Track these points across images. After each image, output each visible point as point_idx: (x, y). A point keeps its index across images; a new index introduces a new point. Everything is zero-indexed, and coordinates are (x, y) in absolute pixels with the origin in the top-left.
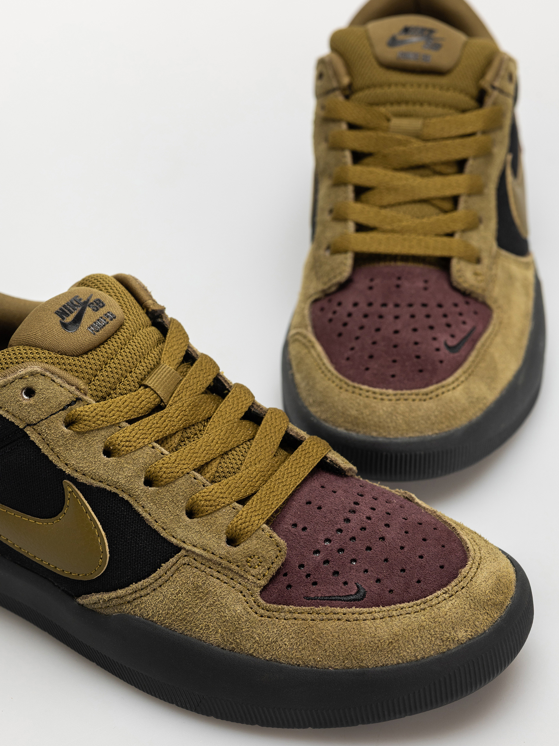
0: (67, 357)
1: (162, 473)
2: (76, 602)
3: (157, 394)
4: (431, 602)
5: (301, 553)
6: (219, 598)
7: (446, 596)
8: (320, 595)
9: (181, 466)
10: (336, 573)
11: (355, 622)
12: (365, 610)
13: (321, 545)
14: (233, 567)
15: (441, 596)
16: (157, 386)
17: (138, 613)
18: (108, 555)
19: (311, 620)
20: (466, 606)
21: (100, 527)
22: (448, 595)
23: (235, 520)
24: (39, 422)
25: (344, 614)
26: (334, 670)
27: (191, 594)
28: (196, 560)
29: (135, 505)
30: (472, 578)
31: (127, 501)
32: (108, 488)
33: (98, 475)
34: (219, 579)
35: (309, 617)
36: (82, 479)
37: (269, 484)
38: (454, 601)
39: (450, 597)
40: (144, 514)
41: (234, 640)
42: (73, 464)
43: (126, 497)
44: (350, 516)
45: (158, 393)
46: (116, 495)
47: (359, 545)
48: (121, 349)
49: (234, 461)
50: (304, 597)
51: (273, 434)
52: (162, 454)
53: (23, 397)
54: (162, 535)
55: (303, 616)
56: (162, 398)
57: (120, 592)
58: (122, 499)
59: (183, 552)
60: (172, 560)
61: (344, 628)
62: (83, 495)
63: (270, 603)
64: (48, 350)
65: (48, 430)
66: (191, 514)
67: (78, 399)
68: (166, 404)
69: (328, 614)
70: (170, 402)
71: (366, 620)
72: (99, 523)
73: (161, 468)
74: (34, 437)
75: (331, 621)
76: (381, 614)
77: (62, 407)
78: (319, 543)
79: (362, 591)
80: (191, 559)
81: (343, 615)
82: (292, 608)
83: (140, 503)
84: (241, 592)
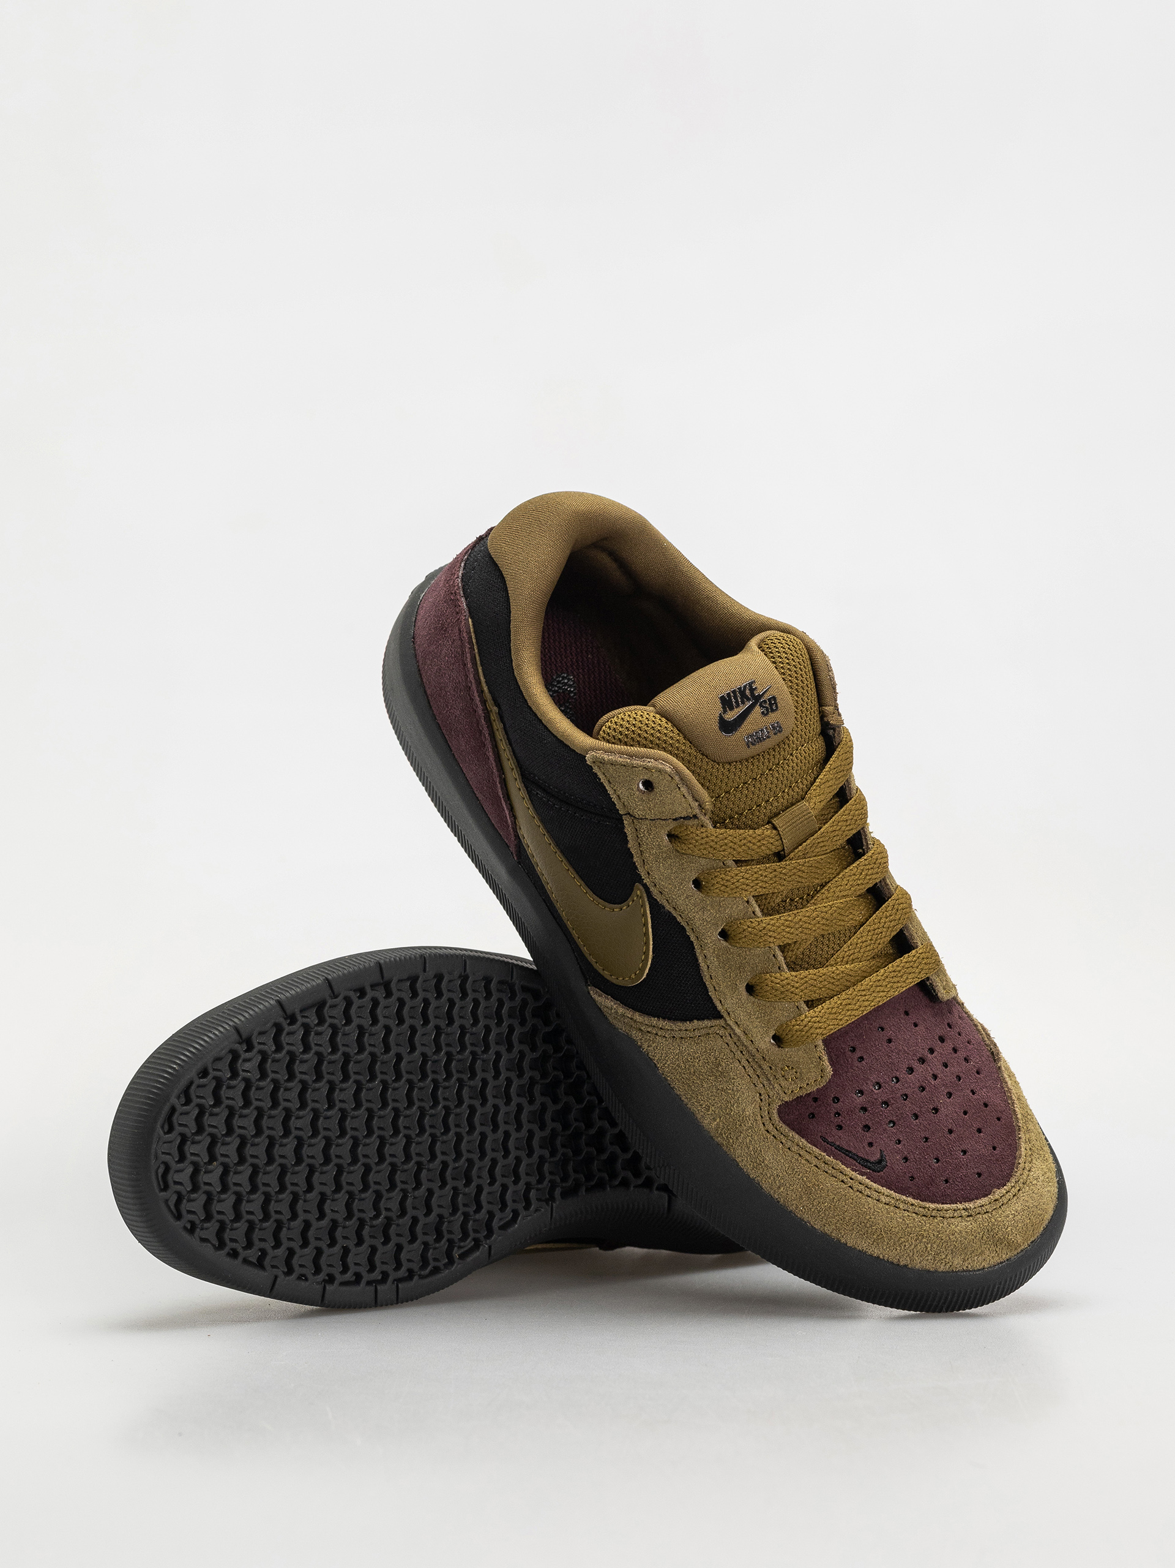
0: (707, 760)
1: (743, 936)
2: (587, 988)
3: (782, 842)
4: (945, 1212)
5: (843, 1085)
6: (735, 1088)
7: (964, 1213)
8: (838, 1143)
9: (766, 938)
10: (867, 1128)
11: (858, 1193)
12: (875, 1186)
13: (869, 1087)
14: (765, 1067)
15: (958, 1212)
16: (787, 832)
17: (645, 1046)
18: (645, 976)
19: (815, 1165)
20: (978, 1235)
21: (651, 947)
22: (967, 1213)
23: (794, 1022)
24: (641, 819)
25: (851, 1179)
26: (811, 1228)
27: (709, 1067)
28: (731, 1037)
29: (698, 951)
30: (1002, 1205)
31: (692, 942)
32: (679, 919)
33: (675, 902)
34: (745, 1069)
35: (815, 1161)
36: (658, 897)
37: (850, 992)
38: (969, 1223)
39: (968, 1216)
40: (702, 964)
41: (727, 1137)
42: (656, 878)
43: (693, 938)
44: (916, 1065)
45: (784, 841)
46: (683, 928)
47: (908, 1107)
48: (770, 770)
49: (826, 948)
50: (821, 1137)
51: (885, 930)
52: (754, 912)
53: (638, 785)
54: (710, 994)
55: (808, 1157)
56: (785, 848)
57: (638, 1017)
58: (688, 937)
59: (721, 1022)
60: (707, 1023)
61: (843, 1193)
62: (650, 907)
63: (784, 1122)
64: (690, 743)
65: (648, 832)
66: (750, 989)
67: (695, 817)
68: (786, 855)
69: (836, 1169)
70: (792, 855)
71: (869, 1197)
72: (651, 943)
73: (744, 930)
74: (629, 830)
75: (834, 1179)
76: (887, 1200)
77: (674, 818)
78: (867, 1084)
79: (884, 1163)
80: (727, 1034)
81: (849, 1179)
82: (803, 1142)
83: (705, 951)
84: (760, 1094)
